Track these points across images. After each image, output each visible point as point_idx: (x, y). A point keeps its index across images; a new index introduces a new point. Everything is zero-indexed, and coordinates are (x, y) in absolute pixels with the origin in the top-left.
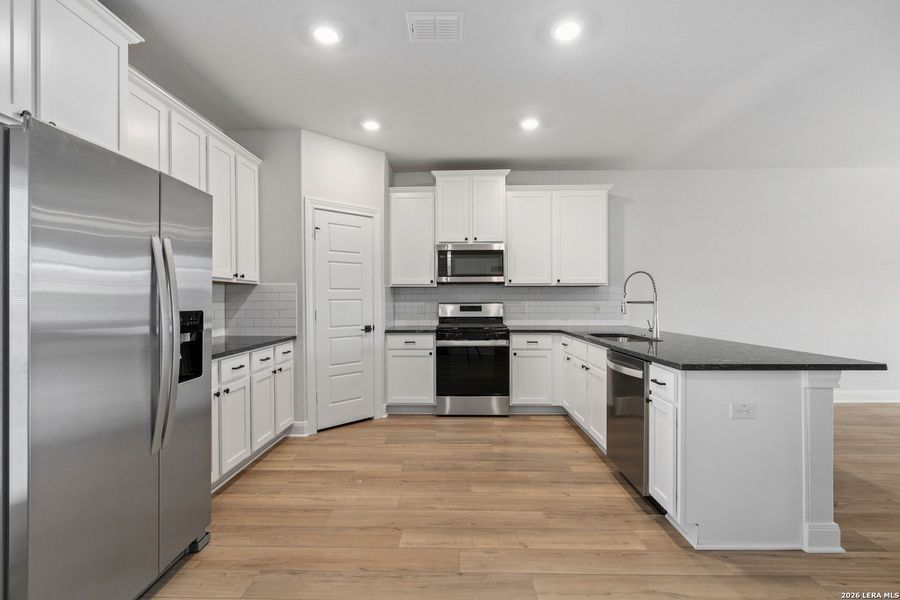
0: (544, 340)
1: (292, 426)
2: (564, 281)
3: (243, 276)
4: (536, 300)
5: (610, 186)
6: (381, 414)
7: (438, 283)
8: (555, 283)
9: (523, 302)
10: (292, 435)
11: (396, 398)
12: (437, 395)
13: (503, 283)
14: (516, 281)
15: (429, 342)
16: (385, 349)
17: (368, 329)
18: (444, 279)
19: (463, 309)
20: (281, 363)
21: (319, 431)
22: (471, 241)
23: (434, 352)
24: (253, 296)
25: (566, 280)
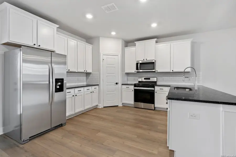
1: (97, 105)
2: (174, 71)
3: (87, 71)
5: (192, 39)
6: (120, 105)
7: (137, 72)
8: (171, 71)
10: (98, 107)
11: (124, 102)
12: (135, 102)
13: (155, 72)
14: (159, 71)
15: (132, 88)
16: (122, 89)
19: (145, 79)
20: (94, 90)
21: (104, 107)
22: (145, 60)
23: (133, 90)
24: (91, 75)
25: (175, 70)
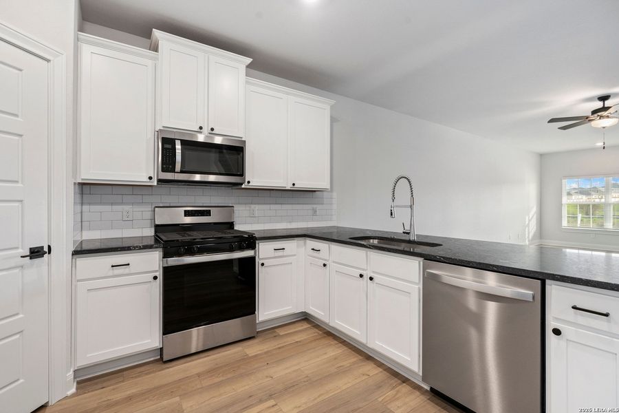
0: (290, 245)
2: (298, 185)
4: (265, 204)
7: (160, 181)
8: (289, 187)
9: (253, 206)
13: (241, 184)
14: (254, 183)
15: (153, 261)
16: (72, 281)
17: (36, 253)
18: (169, 176)
19: (187, 213)
22: (206, 132)
23: (160, 274)
25: (300, 184)
